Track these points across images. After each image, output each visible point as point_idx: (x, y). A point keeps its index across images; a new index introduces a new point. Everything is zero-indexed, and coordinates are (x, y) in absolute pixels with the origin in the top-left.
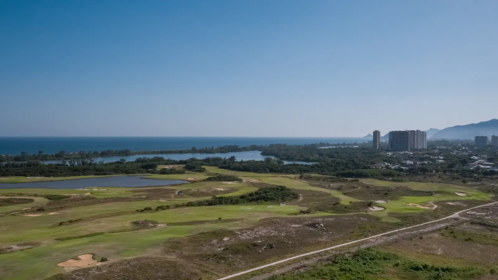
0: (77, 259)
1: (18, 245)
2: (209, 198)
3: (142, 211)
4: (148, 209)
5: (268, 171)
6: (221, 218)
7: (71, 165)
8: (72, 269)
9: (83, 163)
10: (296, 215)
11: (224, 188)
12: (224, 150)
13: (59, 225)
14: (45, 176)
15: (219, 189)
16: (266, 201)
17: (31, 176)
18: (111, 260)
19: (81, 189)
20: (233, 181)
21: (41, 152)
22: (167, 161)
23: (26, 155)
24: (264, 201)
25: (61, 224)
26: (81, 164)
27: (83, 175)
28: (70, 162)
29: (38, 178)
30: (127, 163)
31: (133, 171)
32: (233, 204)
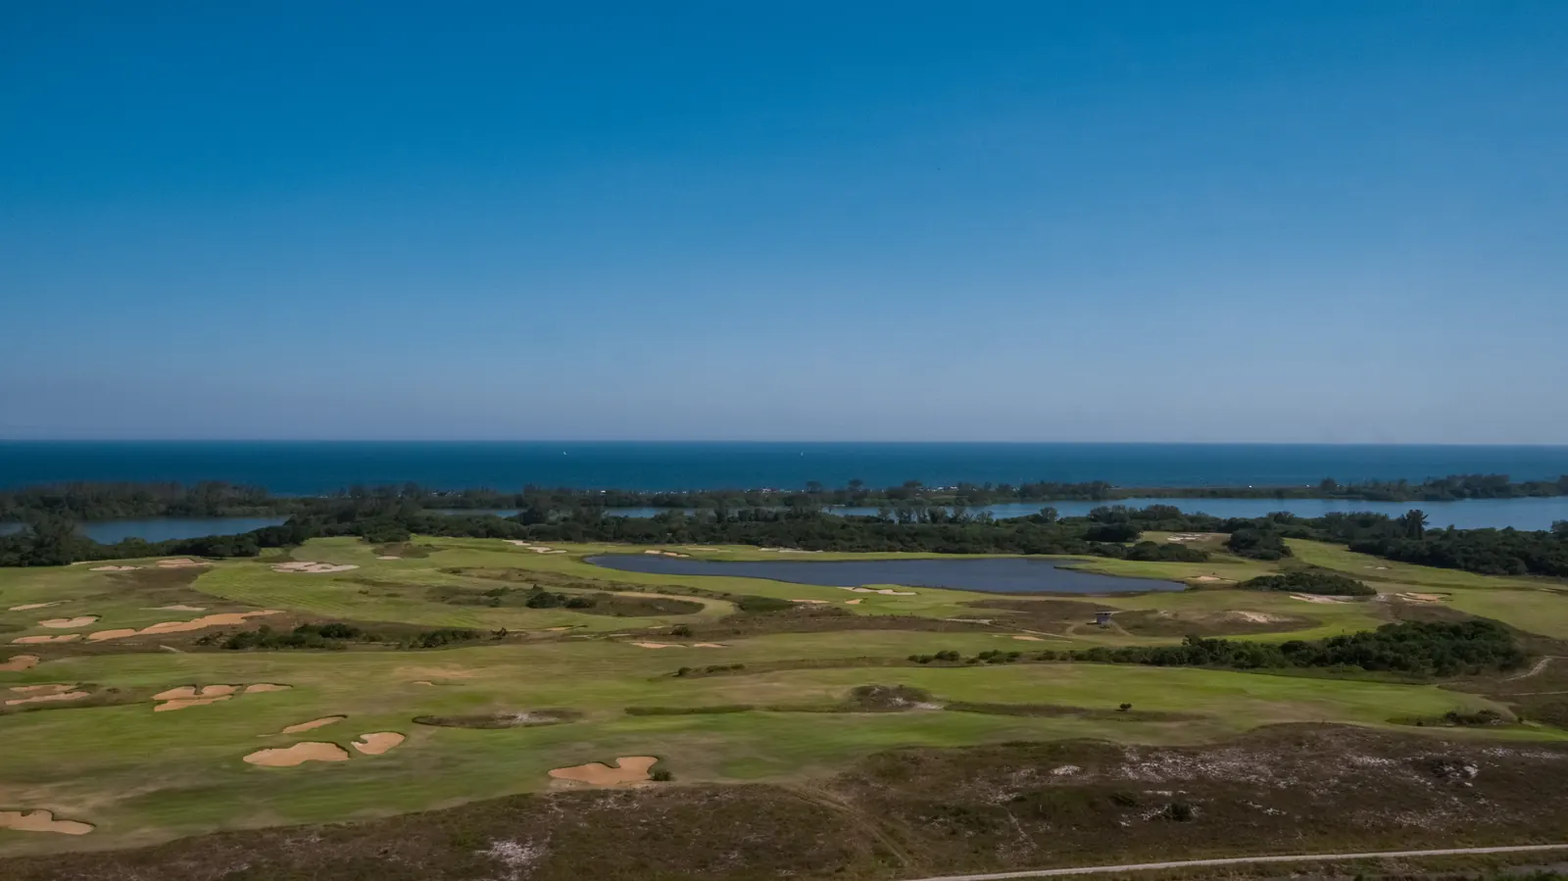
0: (610, 764)
1: (534, 713)
2: (1177, 642)
3: (925, 661)
4: (948, 658)
5: (1522, 566)
6: (1129, 706)
7: (900, 522)
8: (568, 786)
9: (934, 518)
10: (1420, 724)
11: (1274, 614)
12: (1444, 490)
13: (677, 676)
14: (806, 548)
15: (1252, 617)
16: (1368, 668)
17: (774, 545)
18: (681, 780)
19: (850, 589)
20: (1338, 592)
21: (856, 483)
22: (1192, 519)
23: (818, 489)
24: (1360, 668)
25: (682, 673)
26: (928, 518)
27: (902, 550)
28: (900, 514)
29: (785, 553)
30: (1061, 522)
31: (1048, 545)
32: (1240, 667)
